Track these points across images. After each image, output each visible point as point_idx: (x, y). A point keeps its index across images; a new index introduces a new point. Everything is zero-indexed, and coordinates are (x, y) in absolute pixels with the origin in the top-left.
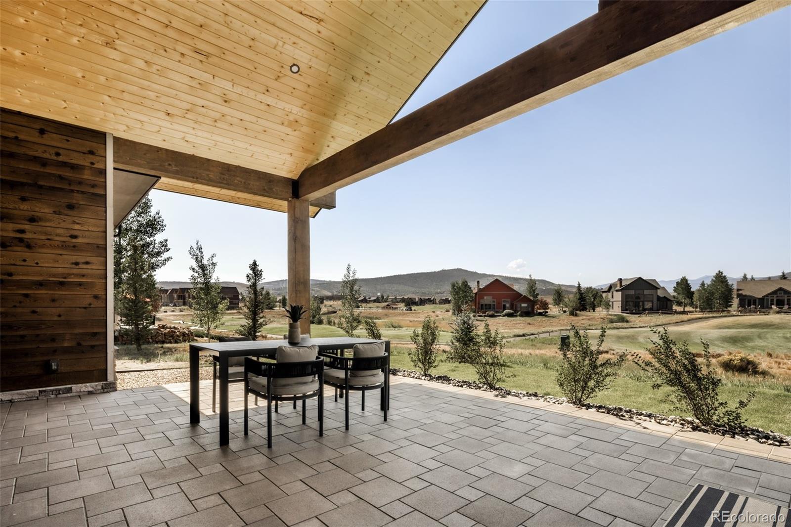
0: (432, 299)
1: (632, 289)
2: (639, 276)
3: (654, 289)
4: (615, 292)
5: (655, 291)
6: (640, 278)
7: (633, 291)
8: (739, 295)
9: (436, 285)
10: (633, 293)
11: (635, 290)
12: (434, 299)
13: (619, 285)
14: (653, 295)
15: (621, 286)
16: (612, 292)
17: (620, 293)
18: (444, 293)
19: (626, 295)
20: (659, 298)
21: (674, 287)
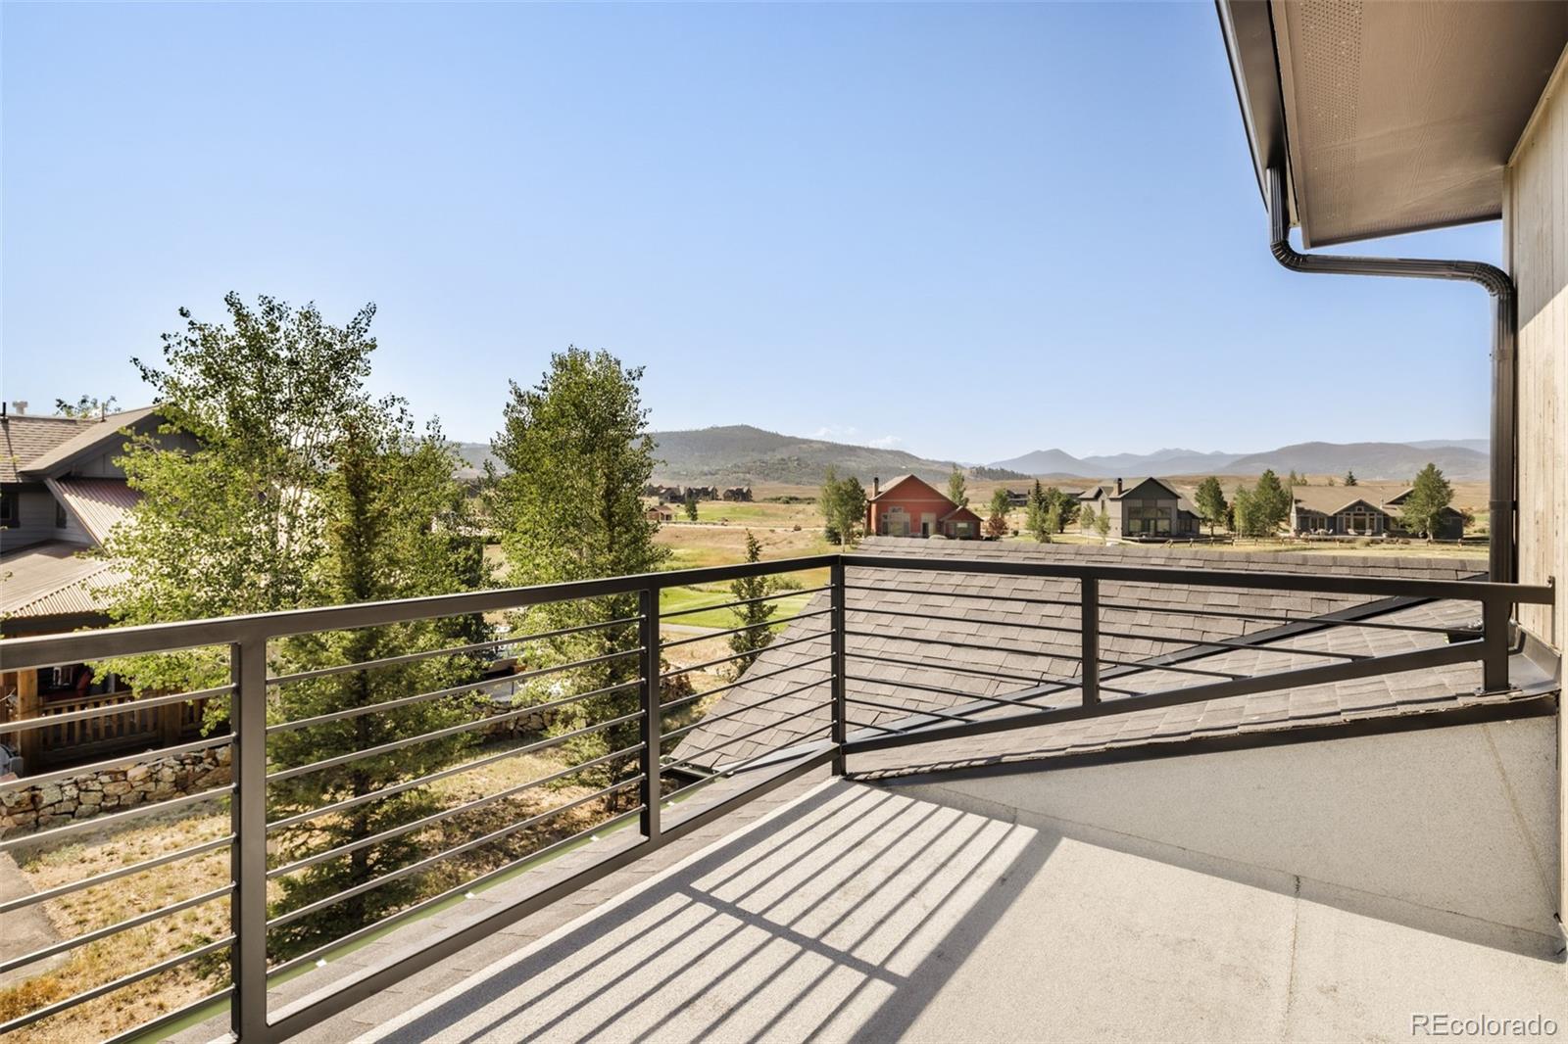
0: (710, 490)
1: (1139, 499)
2: (1149, 477)
3: (1171, 499)
4: (1108, 503)
5: (1173, 501)
6: (1151, 479)
7: (1141, 501)
8: (1299, 511)
9: (701, 456)
10: (1141, 505)
11: (1143, 499)
12: (715, 490)
13: (1116, 490)
14: (1170, 508)
15: (1120, 492)
16: (1103, 502)
17: (1120, 503)
18: (716, 473)
19: (1130, 509)
20: (1180, 513)
21: (1196, 494)
